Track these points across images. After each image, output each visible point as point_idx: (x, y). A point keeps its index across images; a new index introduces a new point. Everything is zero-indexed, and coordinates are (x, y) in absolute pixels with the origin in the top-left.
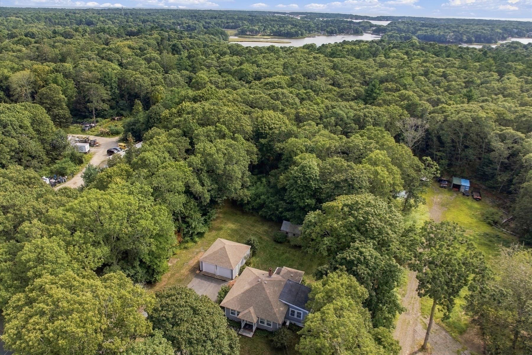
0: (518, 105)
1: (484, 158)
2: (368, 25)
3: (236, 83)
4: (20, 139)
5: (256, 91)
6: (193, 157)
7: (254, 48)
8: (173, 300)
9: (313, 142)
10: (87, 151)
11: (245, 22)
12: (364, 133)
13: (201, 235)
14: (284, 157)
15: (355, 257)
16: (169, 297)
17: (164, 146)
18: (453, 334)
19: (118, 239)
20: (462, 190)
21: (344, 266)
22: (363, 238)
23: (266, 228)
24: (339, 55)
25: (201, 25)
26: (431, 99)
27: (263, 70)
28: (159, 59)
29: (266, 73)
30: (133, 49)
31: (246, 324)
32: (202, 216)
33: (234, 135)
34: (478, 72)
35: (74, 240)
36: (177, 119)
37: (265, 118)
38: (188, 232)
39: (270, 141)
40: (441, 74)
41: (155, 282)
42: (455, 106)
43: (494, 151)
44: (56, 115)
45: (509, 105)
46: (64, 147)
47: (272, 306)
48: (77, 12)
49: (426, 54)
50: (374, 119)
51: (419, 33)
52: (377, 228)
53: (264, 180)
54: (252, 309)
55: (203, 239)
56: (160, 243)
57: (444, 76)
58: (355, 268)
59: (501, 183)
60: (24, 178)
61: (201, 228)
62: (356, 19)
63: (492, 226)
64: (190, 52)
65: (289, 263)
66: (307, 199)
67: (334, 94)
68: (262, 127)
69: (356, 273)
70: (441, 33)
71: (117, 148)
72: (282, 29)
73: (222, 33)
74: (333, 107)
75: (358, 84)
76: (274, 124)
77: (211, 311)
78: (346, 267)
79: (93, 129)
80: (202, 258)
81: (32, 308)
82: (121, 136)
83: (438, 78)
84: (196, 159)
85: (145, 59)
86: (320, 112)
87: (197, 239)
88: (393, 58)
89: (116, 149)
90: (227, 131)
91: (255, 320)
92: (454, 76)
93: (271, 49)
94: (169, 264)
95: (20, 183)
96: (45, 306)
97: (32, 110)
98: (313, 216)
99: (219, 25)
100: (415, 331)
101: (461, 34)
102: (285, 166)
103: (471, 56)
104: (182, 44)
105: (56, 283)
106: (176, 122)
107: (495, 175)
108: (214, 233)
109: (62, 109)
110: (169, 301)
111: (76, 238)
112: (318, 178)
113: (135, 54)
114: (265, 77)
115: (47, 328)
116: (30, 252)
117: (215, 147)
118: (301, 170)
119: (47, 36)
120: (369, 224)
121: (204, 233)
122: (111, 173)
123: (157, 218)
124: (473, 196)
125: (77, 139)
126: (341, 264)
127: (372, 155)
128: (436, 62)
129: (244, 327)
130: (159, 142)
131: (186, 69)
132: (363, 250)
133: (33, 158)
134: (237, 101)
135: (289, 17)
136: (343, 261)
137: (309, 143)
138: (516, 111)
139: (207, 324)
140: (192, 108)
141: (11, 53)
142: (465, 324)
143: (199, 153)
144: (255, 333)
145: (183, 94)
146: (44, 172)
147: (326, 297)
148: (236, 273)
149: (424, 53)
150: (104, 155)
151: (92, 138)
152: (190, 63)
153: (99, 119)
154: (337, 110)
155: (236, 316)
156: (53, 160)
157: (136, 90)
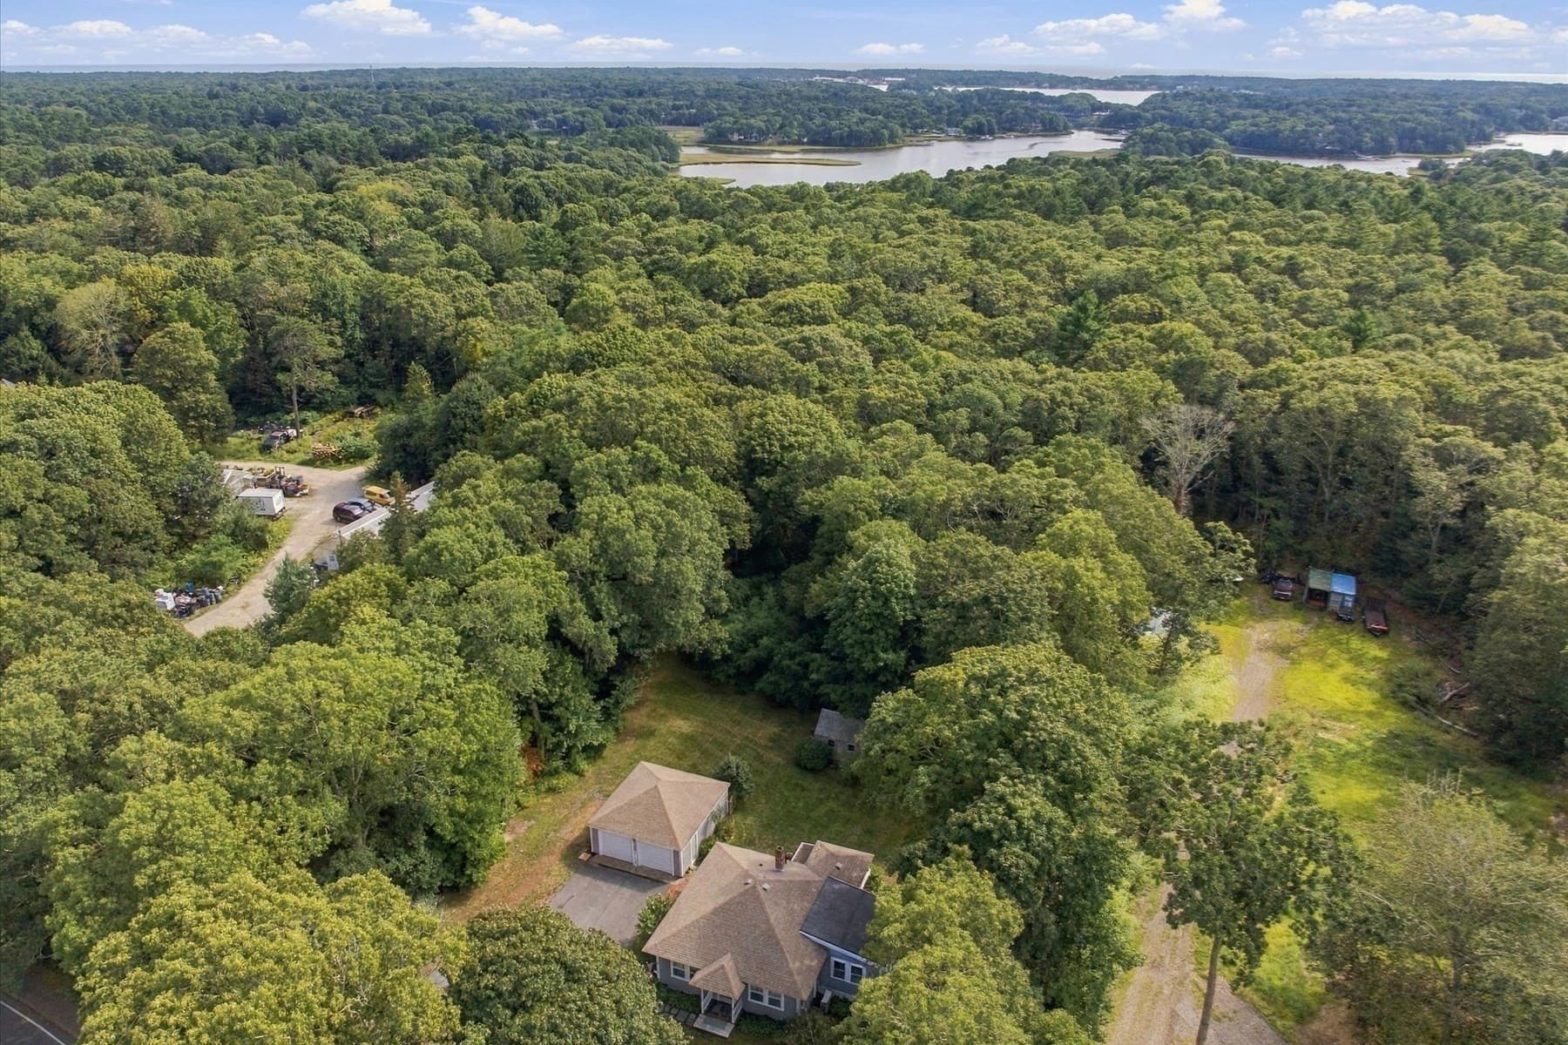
0: (1495, 356)
1: (1396, 514)
2: (1086, 105)
3: (693, 305)
4: (94, 487)
5: (749, 331)
6: (570, 539)
7: (748, 191)
8: (514, 946)
9: (902, 486)
10: (277, 509)
11: (726, 104)
12: (1047, 455)
13: (594, 752)
14: (823, 529)
15: (995, 822)
16: (503, 936)
17: (492, 510)
18: (1279, 1023)
19: (368, 775)
20: (1334, 604)
21: (966, 847)
22: (1016, 769)
23: (772, 729)
24: (992, 210)
25: (599, 116)
26: (1246, 342)
27: (772, 264)
28: (479, 234)
29: (780, 271)
30: (403, 204)
31: (714, 1003)
32: (595, 701)
33: (683, 469)
34: (1391, 256)
35: (252, 785)
36: (525, 426)
37: (770, 418)
38: (559, 745)
39: (785, 484)
40: (1283, 264)
41: (468, 889)
42: (1315, 363)
43: (1422, 494)
44: (190, 409)
45: (1468, 358)
46: (214, 504)
47: (782, 951)
48: (242, 82)
49: (1246, 198)
50: (1080, 411)
51: (1235, 126)
52: (1052, 740)
53: (769, 591)
54: (727, 961)
55: (600, 762)
56: (482, 782)
57: (1292, 269)
58: (993, 851)
59: (1442, 585)
60: (113, 607)
61: (595, 734)
62: (1052, 87)
63: (1413, 709)
64: (565, 212)
65: (835, 827)
66: (885, 651)
67: (970, 335)
68: (762, 445)
69: (995, 865)
70: (1300, 127)
71: (362, 501)
72: (833, 123)
73: (660, 141)
74: (965, 378)
75: (1044, 301)
76: (796, 434)
77: (613, 971)
78: (971, 847)
79: (293, 444)
80: (595, 818)
81: (152, 970)
82: (371, 463)
83: (1273, 277)
84: (578, 546)
85: (438, 235)
86: (926, 394)
87: (583, 765)
88: (1150, 214)
89: (359, 504)
90: (665, 460)
91: (736, 990)
92: (1320, 271)
93: (798, 194)
94: (507, 838)
95: (103, 622)
96: (190, 968)
97: (124, 401)
98: (891, 704)
99: (653, 115)
100: (1174, 1015)
101: (1357, 128)
102: (827, 554)
103: (1375, 203)
104: (542, 184)
105: (210, 906)
106: (525, 433)
107: (1427, 562)
108: (630, 746)
109: (206, 390)
110: (501, 947)
111: (261, 780)
112: (913, 592)
113: (409, 219)
114: (778, 286)
115: (194, 1023)
116: (142, 820)
117: (633, 508)
118: (865, 569)
119: (158, 162)
120: (1032, 730)
121: (602, 747)
122: (346, 591)
123: (470, 719)
124: (1364, 622)
125: (249, 476)
126: (960, 842)
127: (1063, 525)
128: (1272, 225)
129: (708, 1011)
130: (478, 496)
131: (554, 264)
132: (1018, 802)
133: (129, 539)
134: (695, 366)
135: (855, 87)
136: (965, 831)
137: (891, 489)
138: (1488, 377)
139: (602, 1008)
140: (569, 390)
141: (58, 224)
142: (1315, 994)
143: (587, 527)
144: (737, 1025)
145: (545, 350)
146: (160, 576)
147: (909, 934)
148: (688, 859)
149: (1239, 194)
150: (325, 523)
151: (291, 471)
152: (567, 246)
153: (308, 414)
154: (976, 387)
155: (687, 979)
156: (185, 540)
157: (414, 332)
